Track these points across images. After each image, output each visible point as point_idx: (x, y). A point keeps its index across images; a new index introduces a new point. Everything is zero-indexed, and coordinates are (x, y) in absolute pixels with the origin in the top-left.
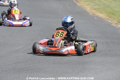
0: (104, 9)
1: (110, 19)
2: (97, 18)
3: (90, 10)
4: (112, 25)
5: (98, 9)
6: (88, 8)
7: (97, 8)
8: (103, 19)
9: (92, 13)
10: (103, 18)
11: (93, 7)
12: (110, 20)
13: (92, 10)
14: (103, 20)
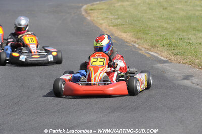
0: (131, 24)
1: (139, 41)
2: (116, 42)
3: (108, 27)
4: (140, 52)
5: (119, 25)
6: (104, 24)
7: (118, 23)
8: (127, 42)
9: (109, 32)
10: (126, 40)
11: (112, 23)
12: (138, 44)
13: (111, 27)
14: (126, 44)
